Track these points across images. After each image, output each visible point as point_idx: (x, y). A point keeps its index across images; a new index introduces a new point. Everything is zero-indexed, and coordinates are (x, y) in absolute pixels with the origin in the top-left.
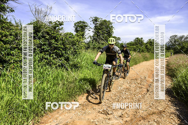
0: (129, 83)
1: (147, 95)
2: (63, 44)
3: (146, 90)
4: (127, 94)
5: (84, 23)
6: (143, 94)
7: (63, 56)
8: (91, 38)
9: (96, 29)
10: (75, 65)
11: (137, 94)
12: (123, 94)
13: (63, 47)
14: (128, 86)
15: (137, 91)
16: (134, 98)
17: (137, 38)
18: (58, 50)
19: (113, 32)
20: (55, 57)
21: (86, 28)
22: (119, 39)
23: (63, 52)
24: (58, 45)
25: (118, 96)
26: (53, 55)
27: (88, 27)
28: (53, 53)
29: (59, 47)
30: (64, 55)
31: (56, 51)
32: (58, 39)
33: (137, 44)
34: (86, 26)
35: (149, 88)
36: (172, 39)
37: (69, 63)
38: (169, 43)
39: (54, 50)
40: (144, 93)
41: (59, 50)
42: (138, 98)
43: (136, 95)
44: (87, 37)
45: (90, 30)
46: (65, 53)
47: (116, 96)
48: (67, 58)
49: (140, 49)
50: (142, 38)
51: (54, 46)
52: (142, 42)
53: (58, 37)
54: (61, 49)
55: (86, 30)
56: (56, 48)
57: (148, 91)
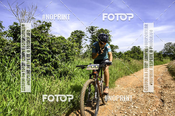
0: (135, 92)
1: (166, 108)
2: (49, 46)
3: (159, 100)
4: (137, 107)
5: (81, 32)
6: (157, 105)
7: (50, 62)
8: (88, 47)
9: (93, 38)
10: (65, 73)
11: (150, 107)
12: (131, 108)
13: (49, 50)
14: (134, 95)
15: (149, 102)
16: (148, 113)
17: (134, 47)
18: (42, 54)
19: (111, 40)
20: (38, 62)
21: (83, 37)
22: (117, 47)
23: (49, 56)
24: (42, 47)
25: (126, 113)
26: (36, 60)
27: (85, 36)
28: (36, 58)
29: (44, 51)
30: (51, 60)
31: (40, 56)
32: (42, 40)
33: (134, 52)
34: (83, 35)
35: (162, 97)
36: (167, 46)
37: (57, 71)
38: (164, 51)
39: (37, 55)
40: (159, 105)
41: (44, 54)
42: (154, 113)
43: (149, 109)
44: (83, 46)
45: (87, 40)
46: (52, 57)
47: (122, 112)
48: (54, 63)
49: (138, 57)
50: (139, 47)
51: (37, 49)
52: (139, 50)
53: (42, 37)
54: (46, 53)
55: (83, 39)
56: (39, 52)
57: (163, 101)
